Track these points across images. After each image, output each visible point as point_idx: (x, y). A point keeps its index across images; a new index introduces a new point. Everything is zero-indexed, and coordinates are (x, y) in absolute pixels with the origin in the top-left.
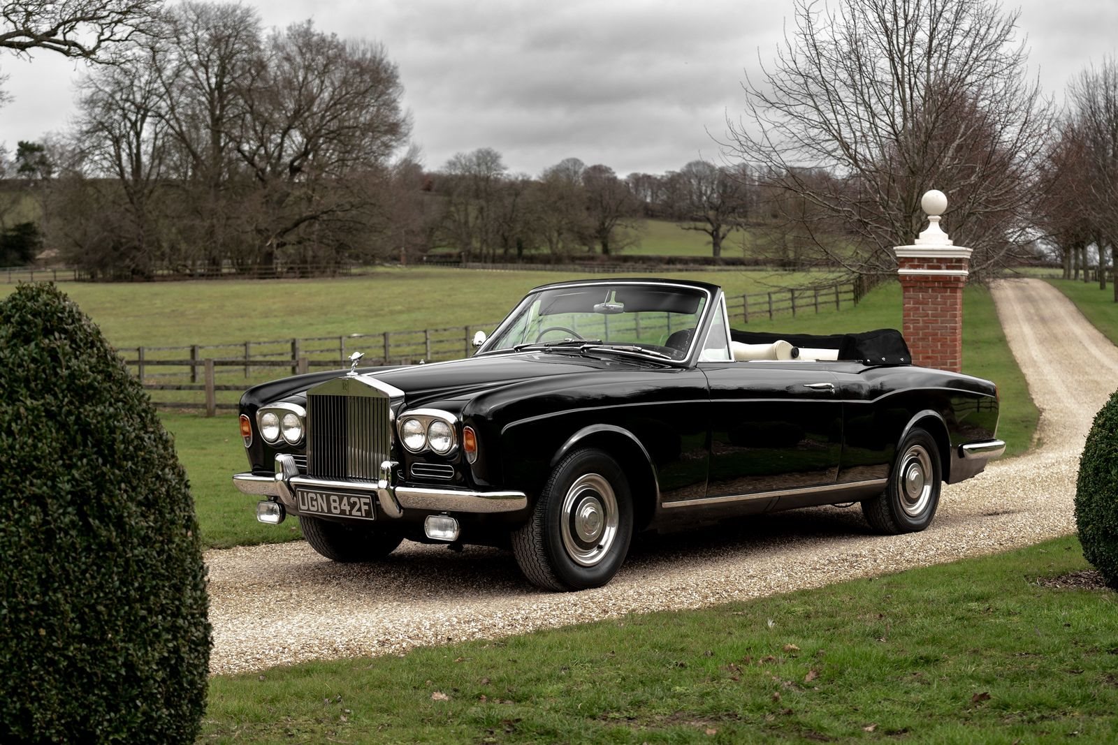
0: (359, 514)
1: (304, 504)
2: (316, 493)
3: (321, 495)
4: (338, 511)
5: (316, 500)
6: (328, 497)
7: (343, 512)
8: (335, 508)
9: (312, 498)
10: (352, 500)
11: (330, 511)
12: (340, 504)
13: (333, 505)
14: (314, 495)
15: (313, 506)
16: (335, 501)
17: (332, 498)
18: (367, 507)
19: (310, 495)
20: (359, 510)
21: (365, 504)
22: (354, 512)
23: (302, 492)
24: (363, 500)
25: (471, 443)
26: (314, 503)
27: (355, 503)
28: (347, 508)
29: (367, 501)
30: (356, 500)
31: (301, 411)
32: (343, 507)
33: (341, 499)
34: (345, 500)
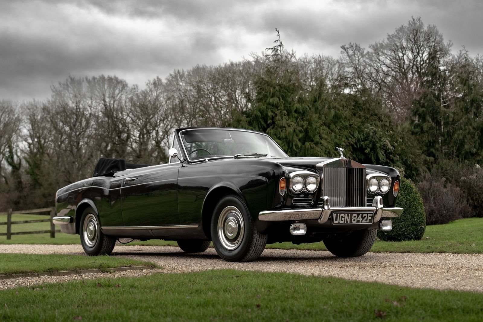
0: (366, 222)
1: (336, 220)
2: (345, 214)
3: (348, 215)
4: (356, 222)
5: (345, 218)
6: (351, 215)
7: (358, 222)
8: (354, 220)
9: (342, 217)
10: (364, 216)
11: (351, 222)
13: (353, 218)
14: (343, 215)
15: (342, 220)
16: (355, 217)
17: (354, 215)
18: (370, 218)
19: (341, 215)
20: (367, 220)
21: (370, 216)
22: (364, 221)
23: (337, 215)
24: (369, 215)
25: (397, 188)
26: (343, 219)
27: (365, 217)
28: (361, 219)
29: (371, 215)
30: (366, 215)
32: (358, 219)
33: (358, 215)
34: (360, 216)
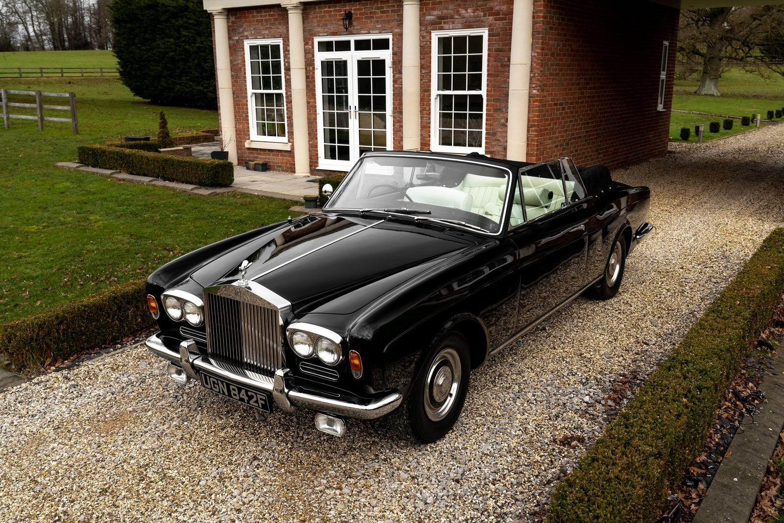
0: (257, 405)
1: (206, 384)
2: (217, 380)
3: (221, 382)
4: (237, 398)
5: (218, 384)
6: (228, 385)
7: (241, 400)
8: (235, 395)
9: (214, 382)
10: (249, 393)
11: (229, 396)
12: (239, 393)
13: (233, 392)
16: (234, 390)
17: (231, 387)
18: (263, 402)
19: (212, 379)
20: (257, 402)
21: (261, 399)
22: (252, 402)
23: (205, 376)
24: (260, 396)
25: (357, 362)
26: (216, 386)
27: (252, 396)
28: (245, 398)
29: (264, 398)
30: (254, 394)
31: (199, 302)
32: (242, 396)
33: (240, 390)
34: (243, 392)
